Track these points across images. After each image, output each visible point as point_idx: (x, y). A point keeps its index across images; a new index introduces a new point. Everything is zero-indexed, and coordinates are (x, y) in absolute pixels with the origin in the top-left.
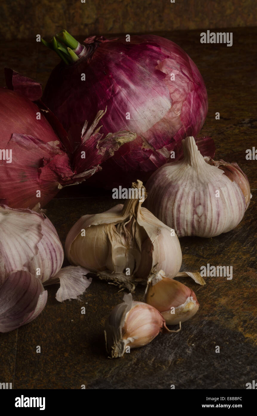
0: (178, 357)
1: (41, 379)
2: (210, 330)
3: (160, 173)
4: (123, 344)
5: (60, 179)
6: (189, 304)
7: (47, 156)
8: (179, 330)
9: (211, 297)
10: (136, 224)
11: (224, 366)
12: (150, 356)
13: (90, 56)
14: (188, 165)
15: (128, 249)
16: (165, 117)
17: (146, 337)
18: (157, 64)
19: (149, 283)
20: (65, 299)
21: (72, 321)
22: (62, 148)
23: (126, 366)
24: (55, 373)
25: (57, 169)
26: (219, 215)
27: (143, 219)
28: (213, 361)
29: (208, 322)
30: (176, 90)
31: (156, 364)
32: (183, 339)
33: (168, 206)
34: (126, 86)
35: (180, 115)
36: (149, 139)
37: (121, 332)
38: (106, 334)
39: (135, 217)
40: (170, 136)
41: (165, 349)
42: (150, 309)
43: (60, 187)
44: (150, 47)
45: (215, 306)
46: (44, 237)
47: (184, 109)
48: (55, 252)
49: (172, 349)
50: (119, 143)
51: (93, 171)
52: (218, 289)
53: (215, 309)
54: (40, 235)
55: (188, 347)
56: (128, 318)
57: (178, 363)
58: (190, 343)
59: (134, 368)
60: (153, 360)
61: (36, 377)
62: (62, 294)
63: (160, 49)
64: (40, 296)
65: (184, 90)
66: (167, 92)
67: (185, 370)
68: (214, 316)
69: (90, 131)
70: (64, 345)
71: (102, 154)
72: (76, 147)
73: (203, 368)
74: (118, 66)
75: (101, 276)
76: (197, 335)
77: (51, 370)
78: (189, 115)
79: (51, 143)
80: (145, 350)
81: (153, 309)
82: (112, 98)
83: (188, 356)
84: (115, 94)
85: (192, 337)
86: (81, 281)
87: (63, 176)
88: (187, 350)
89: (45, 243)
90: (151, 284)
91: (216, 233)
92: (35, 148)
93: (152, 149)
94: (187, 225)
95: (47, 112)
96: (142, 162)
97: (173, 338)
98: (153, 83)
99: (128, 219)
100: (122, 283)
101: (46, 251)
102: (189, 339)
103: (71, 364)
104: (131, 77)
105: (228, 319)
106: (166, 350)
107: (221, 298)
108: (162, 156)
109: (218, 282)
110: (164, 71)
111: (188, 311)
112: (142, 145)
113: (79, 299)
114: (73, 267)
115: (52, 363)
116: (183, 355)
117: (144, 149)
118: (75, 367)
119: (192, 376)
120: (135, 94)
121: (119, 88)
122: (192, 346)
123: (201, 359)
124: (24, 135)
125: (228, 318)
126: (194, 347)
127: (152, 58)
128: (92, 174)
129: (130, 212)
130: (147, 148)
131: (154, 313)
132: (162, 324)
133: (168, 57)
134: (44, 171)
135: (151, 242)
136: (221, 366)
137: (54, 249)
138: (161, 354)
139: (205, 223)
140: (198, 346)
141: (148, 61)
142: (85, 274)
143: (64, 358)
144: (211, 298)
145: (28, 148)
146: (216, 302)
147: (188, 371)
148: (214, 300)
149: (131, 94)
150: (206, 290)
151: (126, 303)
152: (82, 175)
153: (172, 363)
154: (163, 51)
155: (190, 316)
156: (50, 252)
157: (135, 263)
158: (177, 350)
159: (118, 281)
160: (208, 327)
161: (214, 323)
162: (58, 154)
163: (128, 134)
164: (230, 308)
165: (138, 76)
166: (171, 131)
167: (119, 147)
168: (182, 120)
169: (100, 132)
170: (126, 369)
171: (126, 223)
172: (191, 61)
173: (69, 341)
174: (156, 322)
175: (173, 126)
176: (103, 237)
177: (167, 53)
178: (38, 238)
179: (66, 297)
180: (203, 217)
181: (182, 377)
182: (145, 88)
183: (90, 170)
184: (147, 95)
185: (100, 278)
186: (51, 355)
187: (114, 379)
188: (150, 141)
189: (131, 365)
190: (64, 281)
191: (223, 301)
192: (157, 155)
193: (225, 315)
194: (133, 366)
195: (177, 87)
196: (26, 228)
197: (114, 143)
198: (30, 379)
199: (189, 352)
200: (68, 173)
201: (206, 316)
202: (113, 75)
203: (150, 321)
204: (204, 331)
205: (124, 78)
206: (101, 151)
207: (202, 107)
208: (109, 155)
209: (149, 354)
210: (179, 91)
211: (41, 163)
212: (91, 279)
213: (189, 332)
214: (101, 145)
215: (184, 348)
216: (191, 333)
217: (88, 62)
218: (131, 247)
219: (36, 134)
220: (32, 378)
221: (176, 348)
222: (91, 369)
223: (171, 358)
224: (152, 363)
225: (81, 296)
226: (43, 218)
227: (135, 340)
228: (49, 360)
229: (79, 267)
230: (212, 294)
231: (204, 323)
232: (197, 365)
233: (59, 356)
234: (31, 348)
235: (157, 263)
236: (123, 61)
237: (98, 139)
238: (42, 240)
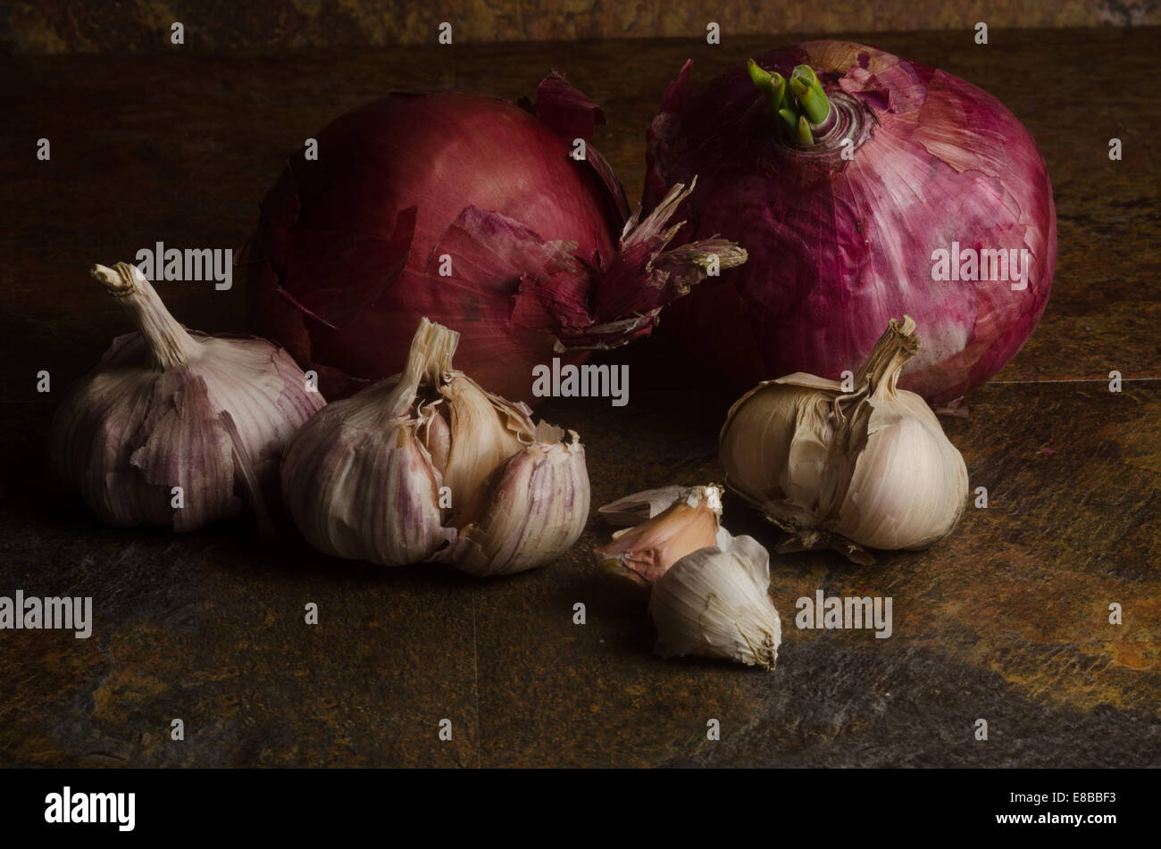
0: (854, 719)
1: (543, 755)
2: (924, 667)
5: (558, 329)
9: (923, 600)
11: (962, 737)
12: (790, 715)
21: (602, 641)
23: (737, 734)
24: (572, 743)
25: (556, 305)
28: (937, 727)
29: (919, 649)
31: (805, 731)
32: (862, 682)
41: (823, 701)
43: (559, 350)
45: (933, 618)
49: (839, 701)
52: (939, 584)
53: (934, 624)
55: (875, 699)
57: (857, 731)
58: (880, 692)
59: (755, 737)
60: (797, 723)
61: (530, 751)
67: (872, 744)
68: (933, 638)
70: (588, 689)
73: (914, 741)
76: (896, 676)
77: (563, 738)
80: (777, 703)
83: (879, 717)
85: (883, 679)
87: (566, 323)
88: (874, 705)
97: (840, 680)
102: (877, 684)
103: (607, 727)
105: (966, 646)
106: (827, 704)
107: (948, 602)
109: (935, 570)
115: (564, 725)
116: (867, 713)
118: (619, 733)
119: (889, 757)
122: (885, 697)
123: (908, 724)
125: (965, 643)
126: (890, 699)
136: (956, 739)
138: (815, 712)
140: (899, 699)
143: (591, 715)
144: (923, 603)
146: (935, 611)
147: (880, 746)
148: (931, 607)
150: (909, 586)
153: (841, 729)
158: (852, 705)
160: (918, 660)
161: (933, 653)
164: (968, 623)
170: (737, 740)
181: (867, 757)
186: (560, 709)
187: (710, 758)
189: (747, 732)
191: (951, 608)
193: (957, 637)
194: (753, 734)
198: (518, 755)
199: (879, 708)
200: (580, 319)
201: (913, 638)
204: (911, 668)
209: (787, 710)
213: (876, 670)
215: (868, 700)
216: (882, 671)
220: (521, 752)
221: (850, 702)
222: (655, 737)
223: (838, 720)
224: (795, 728)
228: (557, 719)
230: (924, 595)
231: (911, 651)
232: (899, 734)
233: (580, 710)
234: (513, 694)
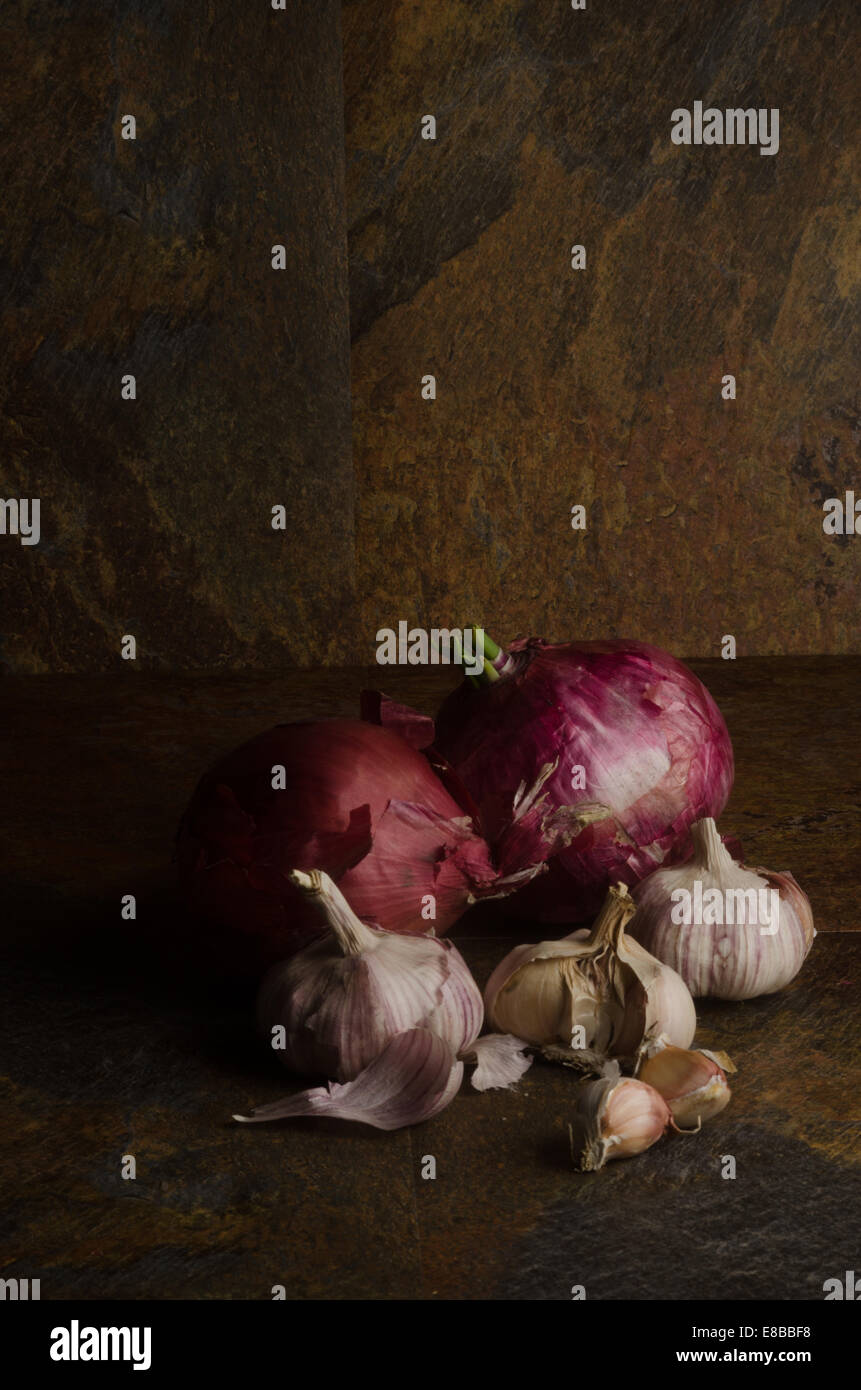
0: (695, 1173)
2: (749, 1137)
3: (651, 882)
4: (601, 1146)
5: (472, 884)
6: (714, 1087)
7: (452, 844)
8: (696, 1130)
10: (616, 959)
11: (776, 1186)
12: (647, 1170)
13: (521, 672)
14: (703, 869)
15: (600, 1004)
16: (659, 786)
17: (641, 1138)
18: (644, 690)
19: (643, 1054)
20: (488, 1087)
21: (504, 1119)
22: (476, 830)
23: (607, 1183)
25: (469, 867)
26: (759, 957)
27: (628, 951)
28: (757, 1179)
29: (744, 1125)
30: (680, 738)
31: (659, 1182)
32: (702, 1148)
33: (668, 937)
34: (588, 727)
35: (686, 785)
36: (628, 826)
37: (599, 1126)
38: (571, 1130)
39: (614, 947)
40: (667, 822)
41: (672, 1161)
42: (648, 1090)
43: (471, 900)
44: (631, 659)
45: (755, 1102)
46: (452, 975)
47: (692, 774)
48: (470, 1003)
49: (684, 1161)
50: (582, 823)
51: (533, 872)
52: (761, 1078)
53: (756, 1107)
54: (446, 973)
55: (712, 1160)
56: (612, 1101)
57: (697, 1181)
58: (715, 1155)
59: (621, 1186)
60: (653, 1176)
61: (453, 1195)
62: (483, 1079)
63: (650, 664)
64: (453, 1068)
65: (694, 739)
66: (663, 741)
68: (755, 1117)
69: (528, 800)
70: (494, 1152)
71: (549, 840)
72: (504, 828)
74: (575, 691)
75: (548, 1052)
76: (727, 1143)
77: (478, 1186)
78: (702, 785)
79: (456, 820)
80: (638, 1161)
81: (653, 1092)
82: (562, 748)
83: (714, 1172)
84: (568, 740)
85: (718, 1145)
86: (513, 1060)
87: (478, 879)
88: (711, 1164)
89: (454, 987)
90: (646, 1056)
91: (753, 992)
92: (430, 828)
93: (633, 844)
94: (701, 974)
95: (444, 768)
96: (613, 868)
97: (685, 1147)
98: (638, 723)
99: (600, 951)
100: (587, 1065)
101: (456, 1000)
102: (713, 1149)
103: (511, 1178)
104: (598, 710)
105: (781, 1122)
106: (675, 1162)
107: (766, 1092)
108: (651, 859)
110: (658, 702)
111: (713, 1100)
112: (614, 836)
113: (512, 1089)
114: (499, 1036)
116: (705, 1169)
117: (618, 843)
118: (519, 1183)
120: (604, 741)
121: (575, 730)
124: (411, 804)
125: (779, 1120)
127: (635, 678)
128: (532, 876)
129: (604, 938)
130: (624, 842)
131: (654, 1098)
132: (667, 1120)
133: (665, 678)
134: (446, 869)
135: (644, 988)
136: (772, 1187)
137: (469, 999)
138: (666, 1168)
139: (735, 970)
141: (628, 683)
142: (521, 1048)
143: (497, 1170)
145: (416, 827)
146: (757, 1098)
147: (715, 1192)
148: (754, 1095)
149: (597, 740)
150: (738, 1080)
151: (607, 1078)
152: (512, 879)
153: (686, 1180)
154: (655, 667)
155: (716, 1110)
156: (463, 1003)
157: (613, 1028)
158: (694, 1164)
159: (580, 1062)
160: (745, 1132)
161: (755, 1127)
162: (469, 839)
163: (597, 806)
164: (782, 1106)
165: (611, 710)
166: (667, 812)
167: (581, 829)
168: (688, 793)
169: (546, 800)
170: (607, 1187)
171: (598, 958)
172: (704, 690)
173: (503, 1147)
174: (657, 1114)
175: (673, 804)
176: (556, 980)
177: (663, 672)
178: (441, 977)
179: (489, 1084)
180: (731, 960)
182: (623, 732)
183: (528, 871)
184: (627, 745)
185: (547, 1056)
186: (475, 1166)
188: (631, 830)
189: (616, 1183)
190: (483, 1058)
191: (770, 1096)
192: (641, 856)
193: (773, 1116)
194: (620, 1183)
195: (681, 733)
196: (421, 961)
197: (573, 822)
199: (714, 1166)
200: (487, 875)
201: (740, 1117)
202: (564, 706)
203: (649, 1109)
204: (739, 1138)
205: (585, 712)
206: (548, 836)
207: (724, 772)
208: (563, 844)
209: (646, 1166)
210: (685, 740)
211: (440, 854)
212: (531, 1057)
213: (712, 1139)
214: (549, 825)
215: (706, 1161)
216: (716, 1140)
217: (518, 683)
218: (605, 1001)
219: (430, 803)
221: (692, 1161)
222: (546, 1186)
223: (684, 1174)
224: (651, 1180)
225: (514, 1084)
226: (447, 946)
227: (623, 1141)
228: (472, 1173)
229: (509, 1036)
230: (748, 1087)
231: (739, 1126)
233: (489, 1167)
235: (657, 1022)
236: (582, 682)
237: (543, 813)
238: (449, 981)
